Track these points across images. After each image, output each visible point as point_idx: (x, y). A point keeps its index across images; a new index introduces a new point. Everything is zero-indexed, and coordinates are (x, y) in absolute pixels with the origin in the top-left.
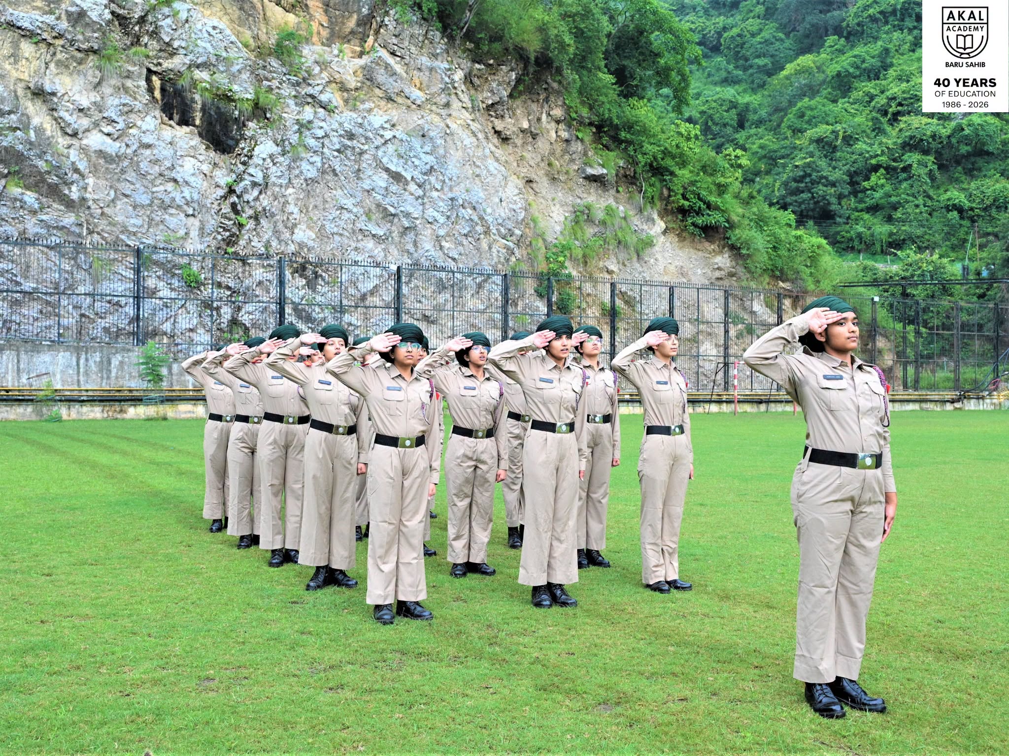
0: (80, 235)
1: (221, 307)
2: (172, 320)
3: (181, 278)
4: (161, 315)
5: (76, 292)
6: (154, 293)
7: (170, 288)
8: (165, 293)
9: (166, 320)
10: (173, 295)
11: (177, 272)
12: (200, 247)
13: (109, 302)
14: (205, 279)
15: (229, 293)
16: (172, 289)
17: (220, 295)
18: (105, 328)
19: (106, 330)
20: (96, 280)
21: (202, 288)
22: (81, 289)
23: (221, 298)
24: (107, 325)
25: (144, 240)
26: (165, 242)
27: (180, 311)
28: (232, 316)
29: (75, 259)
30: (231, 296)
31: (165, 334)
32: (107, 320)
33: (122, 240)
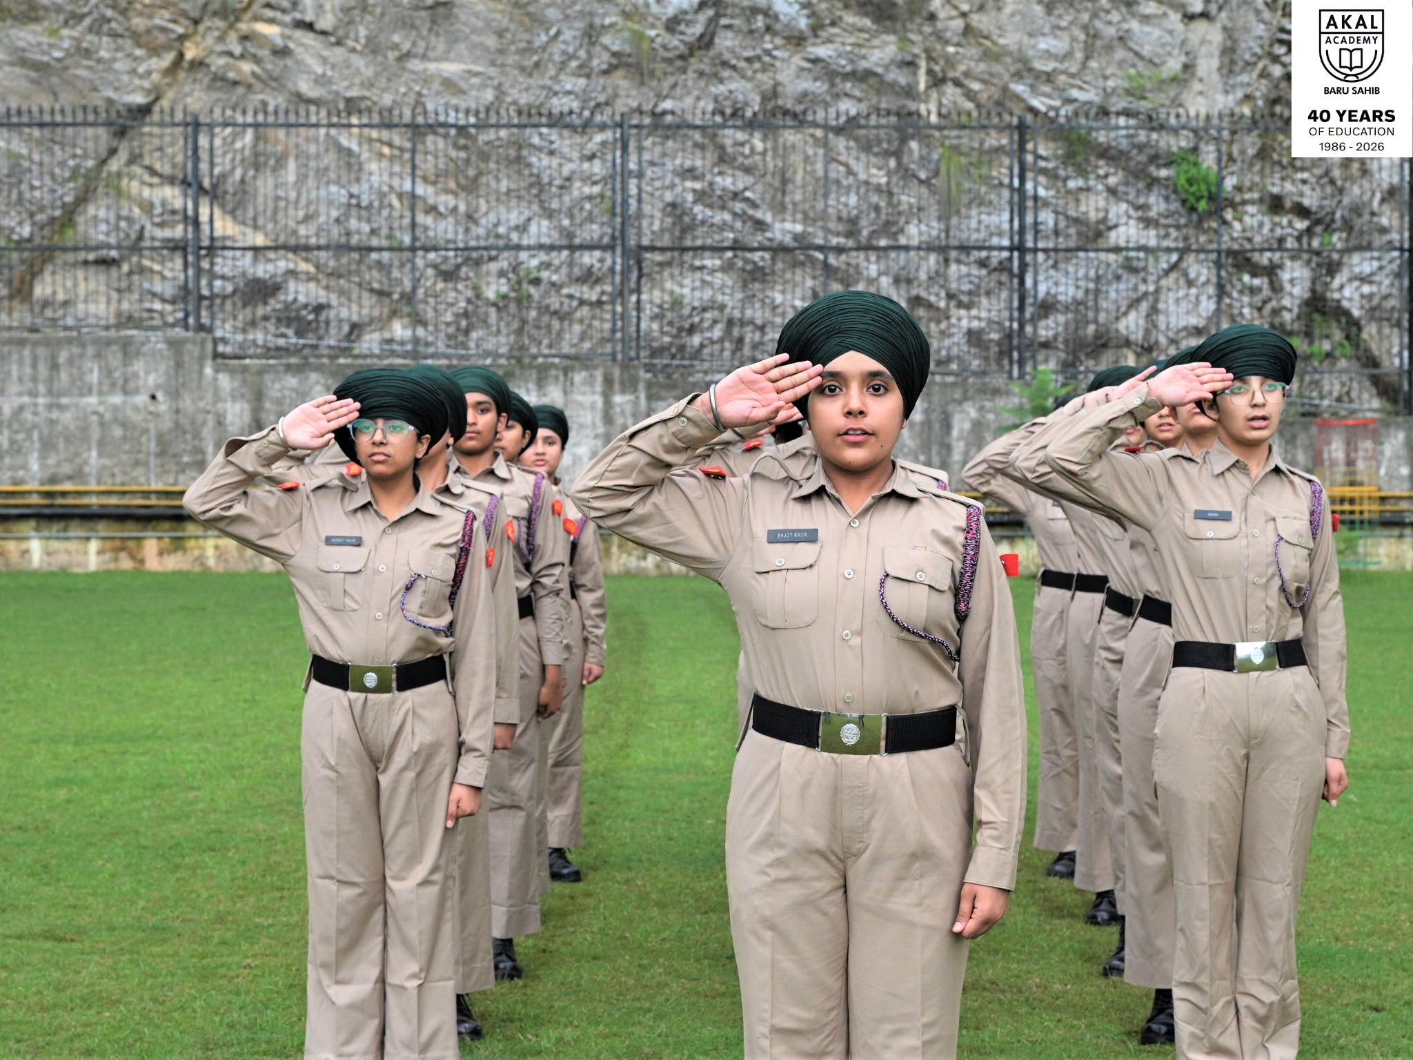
0: (909, 92)
1: (1281, 266)
2: (1144, 306)
3: (1171, 188)
4: (1117, 293)
5: (903, 241)
6: (1099, 235)
7: (1140, 219)
8: (1128, 232)
9: (1130, 307)
10: (1151, 238)
11: (1164, 173)
12: (1223, 102)
13: (982, 264)
14: (1238, 188)
15: (1301, 225)
16: (1148, 222)
17: (1279, 232)
18: (969, 332)
19: (974, 337)
20: (948, 210)
21: (1229, 215)
22: (914, 233)
23: (1281, 240)
24: (975, 324)
25: (1075, 93)
26: (1129, 92)
27: (1164, 282)
28: (1313, 291)
29: (897, 154)
30: (1309, 231)
31: (1127, 343)
32: (974, 312)
33: (1018, 98)
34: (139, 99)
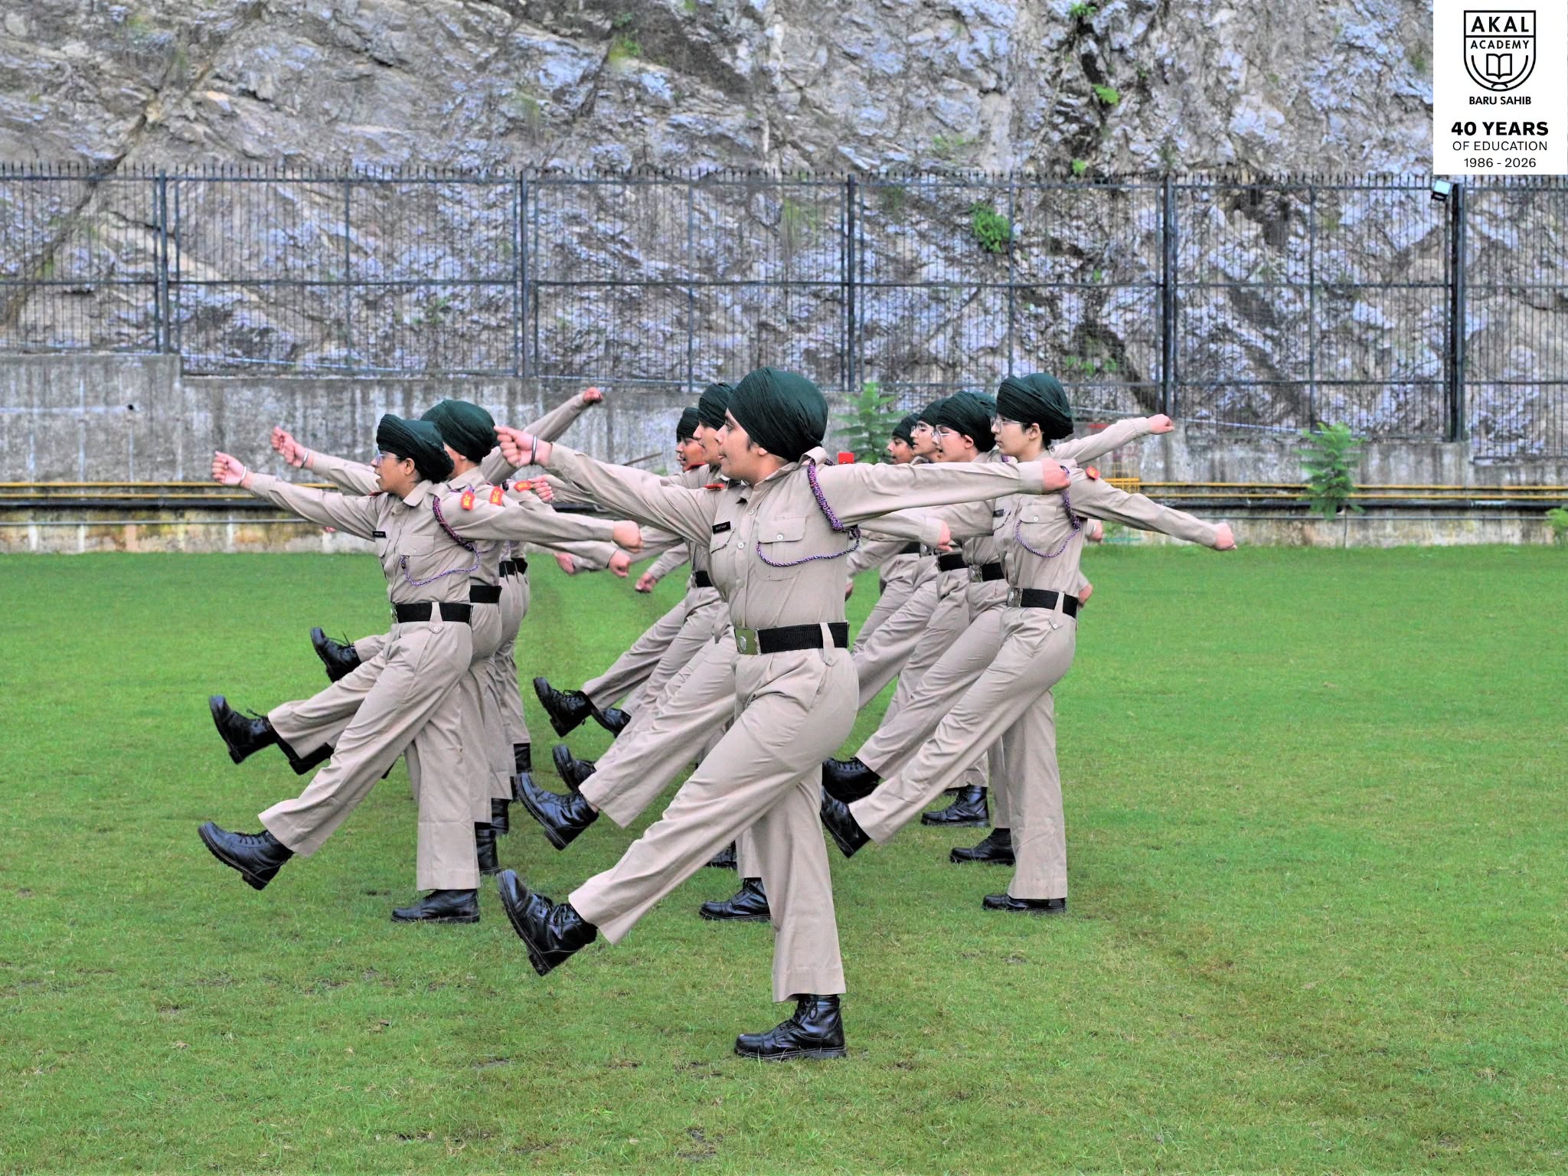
0: (756, 153)
1: (1060, 297)
2: (950, 330)
3: (970, 233)
4: (927, 319)
5: (753, 277)
6: (912, 272)
7: (946, 259)
8: (935, 269)
9: (938, 330)
10: (954, 275)
11: (965, 220)
12: (1012, 162)
13: (816, 295)
14: (1025, 233)
15: (1075, 263)
16: (951, 261)
17: (1058, 269)
18: (807, 351)
19: (810, 355)
20: (789, 249)
21: (1018, 255)
22: (760, 270)
23: (1060, 276)
24: (813, 345)
25: (891, 154)
26: (935, 154)
27: (966, 310)
28: (1086, 317)
29: (746, 204)
30: (1082, 268)
31: (936, 360)
32: (811, 335)
33: (845, 158)
34: (109, 155)
